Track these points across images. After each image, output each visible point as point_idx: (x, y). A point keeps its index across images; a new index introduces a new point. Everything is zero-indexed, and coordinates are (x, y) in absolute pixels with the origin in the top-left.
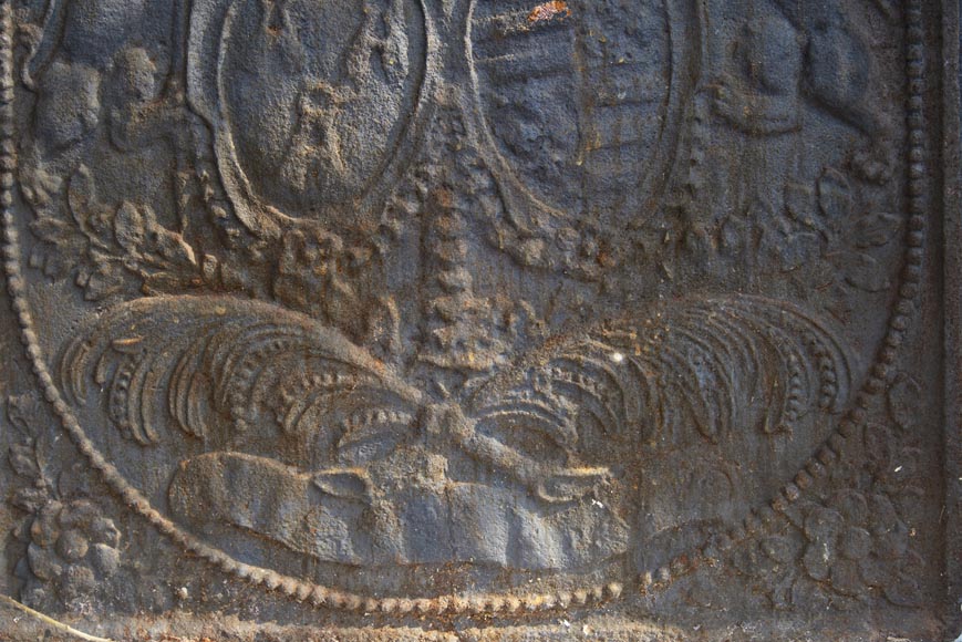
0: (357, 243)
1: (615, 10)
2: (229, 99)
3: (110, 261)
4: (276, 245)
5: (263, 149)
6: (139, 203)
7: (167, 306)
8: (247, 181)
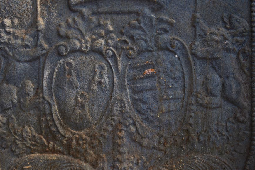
0: (94, 139)
1: (168, 72)
2: (56, 96)
3: (21, 144)
4: (70, 139)
5: (66, 111)
6: (30, 126)
7: (38, 157)
8: (61, 120)
